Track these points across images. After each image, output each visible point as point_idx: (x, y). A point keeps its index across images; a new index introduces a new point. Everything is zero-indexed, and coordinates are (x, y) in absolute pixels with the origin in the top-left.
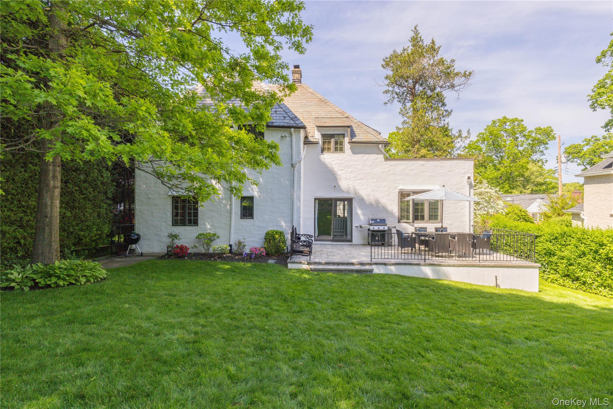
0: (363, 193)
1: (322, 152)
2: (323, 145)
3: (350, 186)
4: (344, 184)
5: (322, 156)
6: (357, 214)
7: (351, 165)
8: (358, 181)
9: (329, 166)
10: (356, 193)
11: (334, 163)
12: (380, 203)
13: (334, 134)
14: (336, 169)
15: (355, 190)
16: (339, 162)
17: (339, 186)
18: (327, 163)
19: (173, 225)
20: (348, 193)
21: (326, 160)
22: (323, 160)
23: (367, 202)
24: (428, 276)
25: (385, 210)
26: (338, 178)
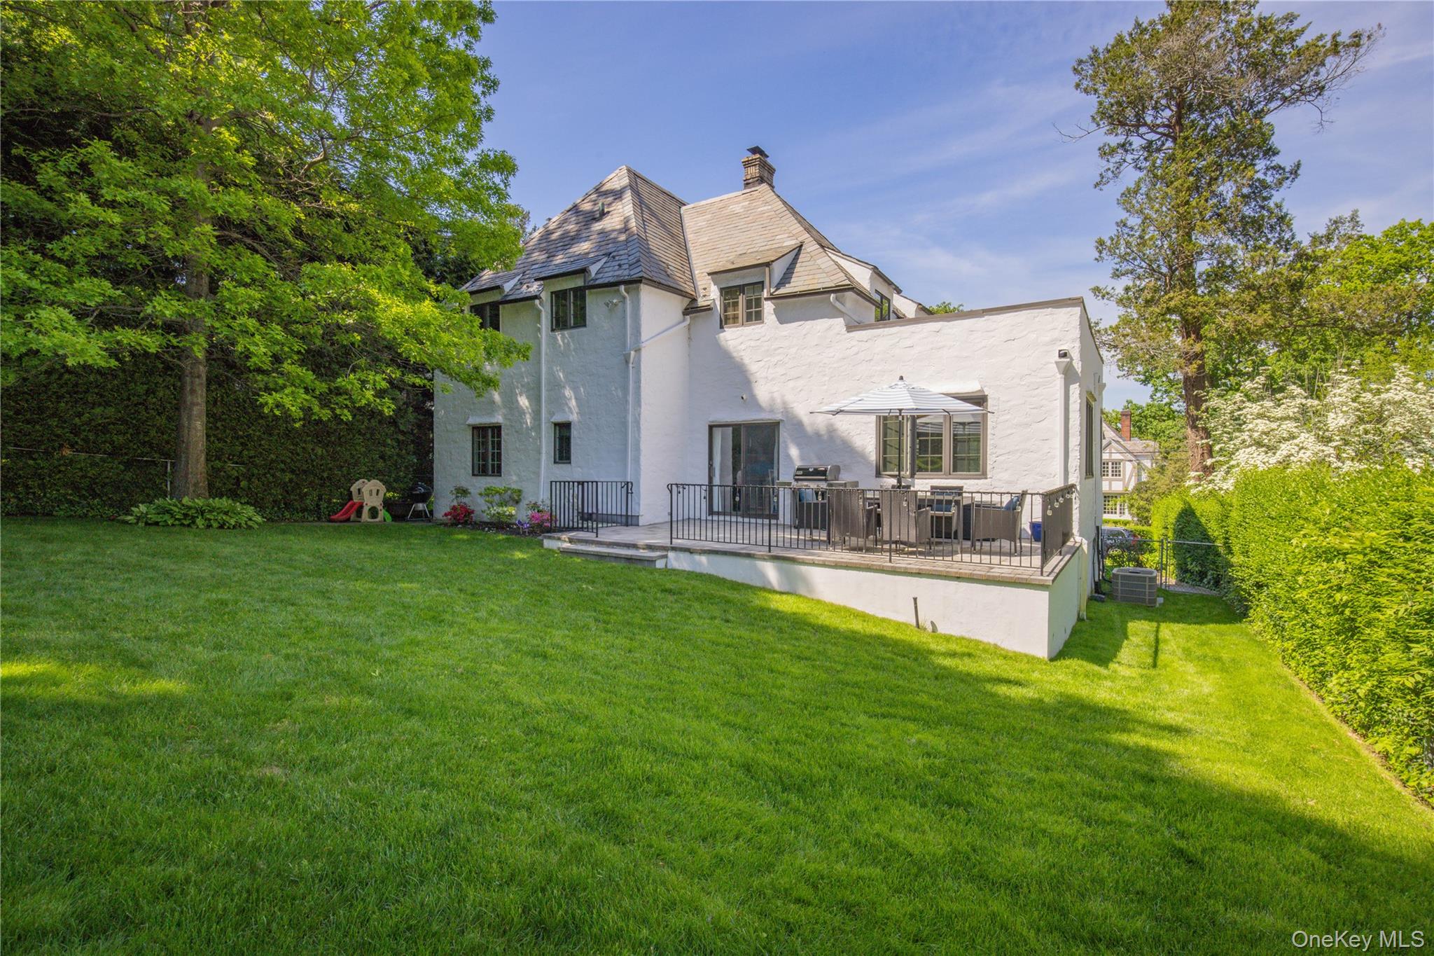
0: (801, 411)
1: (722, 327)
2: (725, 311)
3: (776, 395)
4: (763, 392)
5: (722, 335)
6: (788, 456)
7: (775, 350)
8: (791, 384)
9: (735, 354)
10: (787, 410)
11: (743, 347)
12: (835, 430)
13: (744, 285)
14: (747, 361)
15: (784, 403)
16: (753, 343)
17: (753, 397)
18: (731, 349)
19: (474, 475)
20: (772, 411)
21: (730, 343)
22: (723, 343)
23: (809, 429)
24: (769, 583)
25: (847, 448)
26: (752, 379)
